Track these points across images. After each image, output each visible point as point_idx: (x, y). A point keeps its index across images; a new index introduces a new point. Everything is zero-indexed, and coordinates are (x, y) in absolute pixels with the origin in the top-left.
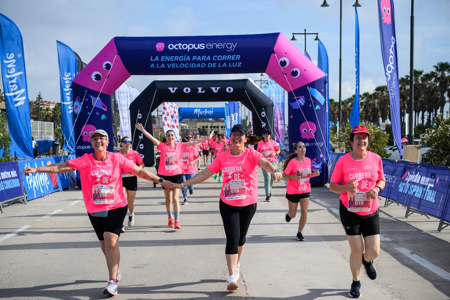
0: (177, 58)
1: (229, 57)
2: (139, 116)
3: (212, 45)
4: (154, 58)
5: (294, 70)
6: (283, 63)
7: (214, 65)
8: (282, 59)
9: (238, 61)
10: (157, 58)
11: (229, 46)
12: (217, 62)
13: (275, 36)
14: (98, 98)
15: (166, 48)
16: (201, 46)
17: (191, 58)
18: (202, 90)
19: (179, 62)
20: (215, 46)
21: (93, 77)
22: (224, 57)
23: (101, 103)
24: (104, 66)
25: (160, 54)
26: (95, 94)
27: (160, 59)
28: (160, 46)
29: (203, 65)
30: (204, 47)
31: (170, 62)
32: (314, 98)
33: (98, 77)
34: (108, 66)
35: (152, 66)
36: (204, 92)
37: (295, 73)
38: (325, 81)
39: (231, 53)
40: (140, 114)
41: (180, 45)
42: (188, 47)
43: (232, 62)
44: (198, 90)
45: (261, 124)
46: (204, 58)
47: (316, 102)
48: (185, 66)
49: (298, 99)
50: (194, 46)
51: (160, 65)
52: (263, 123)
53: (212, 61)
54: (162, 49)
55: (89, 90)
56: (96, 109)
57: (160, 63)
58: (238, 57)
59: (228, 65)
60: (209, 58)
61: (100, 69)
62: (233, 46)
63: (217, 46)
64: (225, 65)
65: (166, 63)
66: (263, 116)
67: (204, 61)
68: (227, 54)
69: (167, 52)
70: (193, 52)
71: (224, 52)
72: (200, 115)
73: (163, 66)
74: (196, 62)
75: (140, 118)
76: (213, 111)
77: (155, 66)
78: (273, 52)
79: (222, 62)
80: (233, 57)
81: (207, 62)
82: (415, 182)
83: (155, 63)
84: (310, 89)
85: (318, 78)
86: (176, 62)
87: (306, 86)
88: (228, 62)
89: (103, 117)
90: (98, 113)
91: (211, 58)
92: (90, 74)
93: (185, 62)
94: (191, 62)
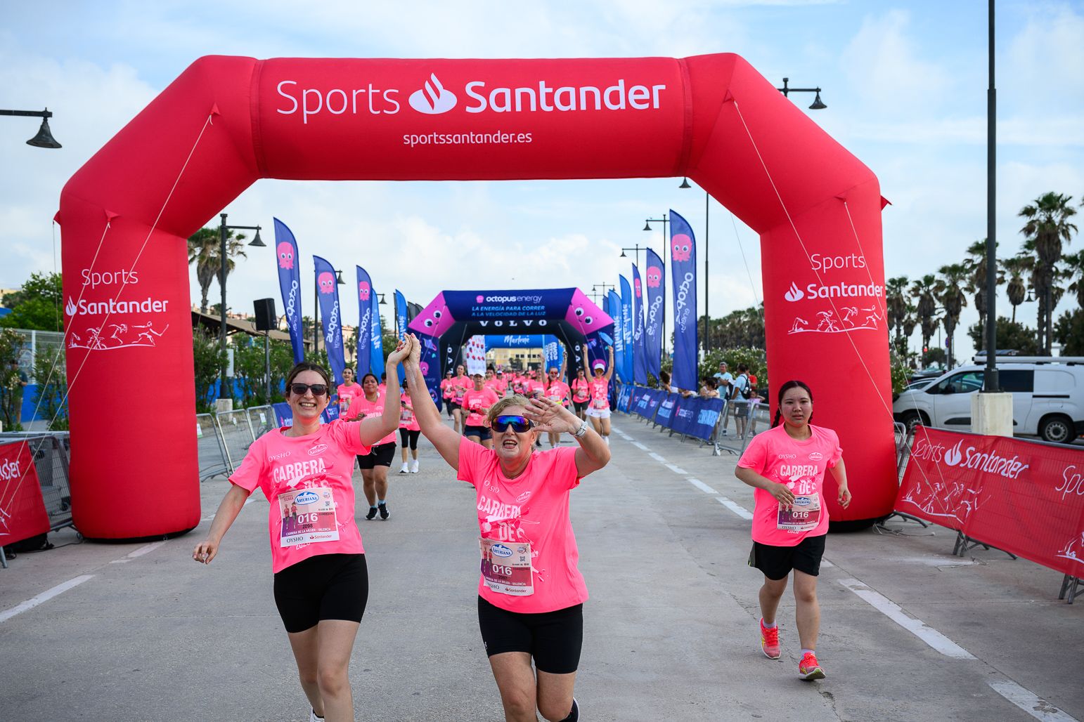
0: (493, 308)
1: (535, 308)
2: (450, 350)
3: (521, 298)
4: (475, 308)
5: (588, 318)
6: (579, 313)
7: (523, 314)
8: (578, 309)
9: (541, 311)
10: (477, 309)
11: (535, 298)
12: (526, 311)
13: (572, 291)
14: (430, 341)
15: (485, 300)
16: (513, 299)
17: (505, 308)
18: (514, 324)
19: (495, 312)
20: (524, 299)
21: (426, 324)
22: (532, 308)
23: (432, 345)
24: (435, 315)
25: (480, 305)
26: (428, 337)
27: (480, 308)
28: (480, 299)
29: (515, 314)
30: (515, 300)
31: (488, 312)
32: (603, 340)
33: (430, 324)
34: (438, 315)
35: (474, 314)
36: (516, 325)
37: (588, 321)
38: (612, 327)
39: (537, 305)
40: (450, 348)
41: (496, 297)
42: (503, 299)
43: (538, 311)
44: (510, 323)
45: (575, 359)
46: (515, 308)
47: (606, 344)
48: (500, 314)
49: (590, 342)
50: (507, 299)
51: (480, 314)
52: (577, 357)
53: (522, 311)
54: (482, 302)
55: (423, 334)
56: (430, 350)
57: (480, 312)
58: (543, 307)
59: (534, 313)
60: (519, 308)
61: (432, 318)
62: (538, 299)
63: (526, 299)
64: (532, 314)
65: (485, 312)
66: (577, 350)
67: (515, 311)
68: (534, 305)
69: (485, 303)
70: (507, 304)
71: (531, 303)
72: (512, 343)
73: (482, 314)
74: (509, 311)
75: (450, 352)
76: (528, 339)
77: (476, 314)
78: (571, 304)
79: (530, 311)
80: (538, 308)
81: (518, 312)
82: (644, 398)
83: (476, 312)
84: (601, 334)
85: (608, 324)
86: (493, 311)
87: (596, 331)
88: (534, 311)
89: (434, 356)
90: (429, 353)
91: (521, 308)
92: (423, 321)
93: (500, 312)
94: (505, 311)
